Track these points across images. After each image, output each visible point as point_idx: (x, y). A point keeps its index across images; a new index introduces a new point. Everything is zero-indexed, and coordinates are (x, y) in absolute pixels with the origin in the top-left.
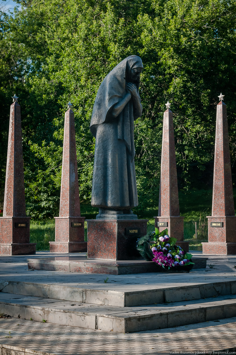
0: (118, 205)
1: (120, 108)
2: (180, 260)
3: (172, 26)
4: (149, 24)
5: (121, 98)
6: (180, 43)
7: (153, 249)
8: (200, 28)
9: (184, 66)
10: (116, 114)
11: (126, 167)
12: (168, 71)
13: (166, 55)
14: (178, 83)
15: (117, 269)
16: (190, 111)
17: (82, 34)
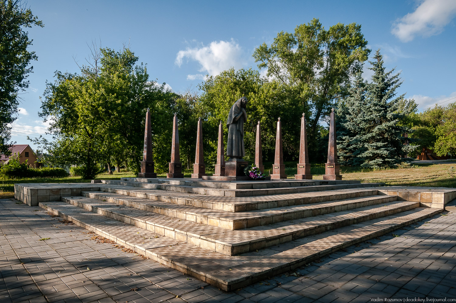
0: (237, 155)
1: (238, 117)
2: (260, 176)
3: (262, 97)
4: (253, 96)
5: (239, 114)
6: (265, 103)
7: (250, 172)
8: (273, 98)
9: (267, 112)
10: (236, 120)
11: (240, 141)
12: (260, 114)
13: (260, 108)
14: (264, 119)
15: (235, 178)
16: (269, 130)
17: (228, 100)
